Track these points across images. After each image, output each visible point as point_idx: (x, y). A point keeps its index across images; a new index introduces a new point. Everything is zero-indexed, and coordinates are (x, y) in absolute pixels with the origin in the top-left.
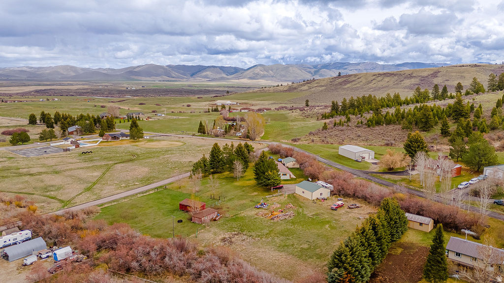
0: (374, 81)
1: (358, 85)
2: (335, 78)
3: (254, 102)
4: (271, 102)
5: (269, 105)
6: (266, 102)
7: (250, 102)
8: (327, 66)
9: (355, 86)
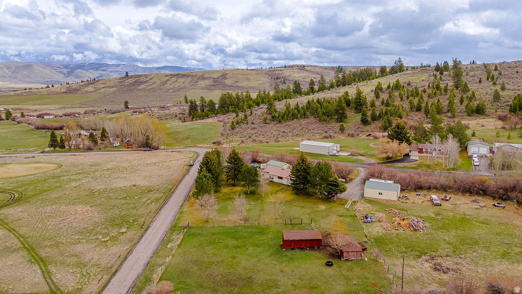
0: (168, 82)
1: (153, 86)
2: (123, 78)
3: (31, 107)
4: (56, 106)
5: (56, 109)
6: (51, 107)
7: (25, 107)
8: (81, 66)
9: (149, 87)
